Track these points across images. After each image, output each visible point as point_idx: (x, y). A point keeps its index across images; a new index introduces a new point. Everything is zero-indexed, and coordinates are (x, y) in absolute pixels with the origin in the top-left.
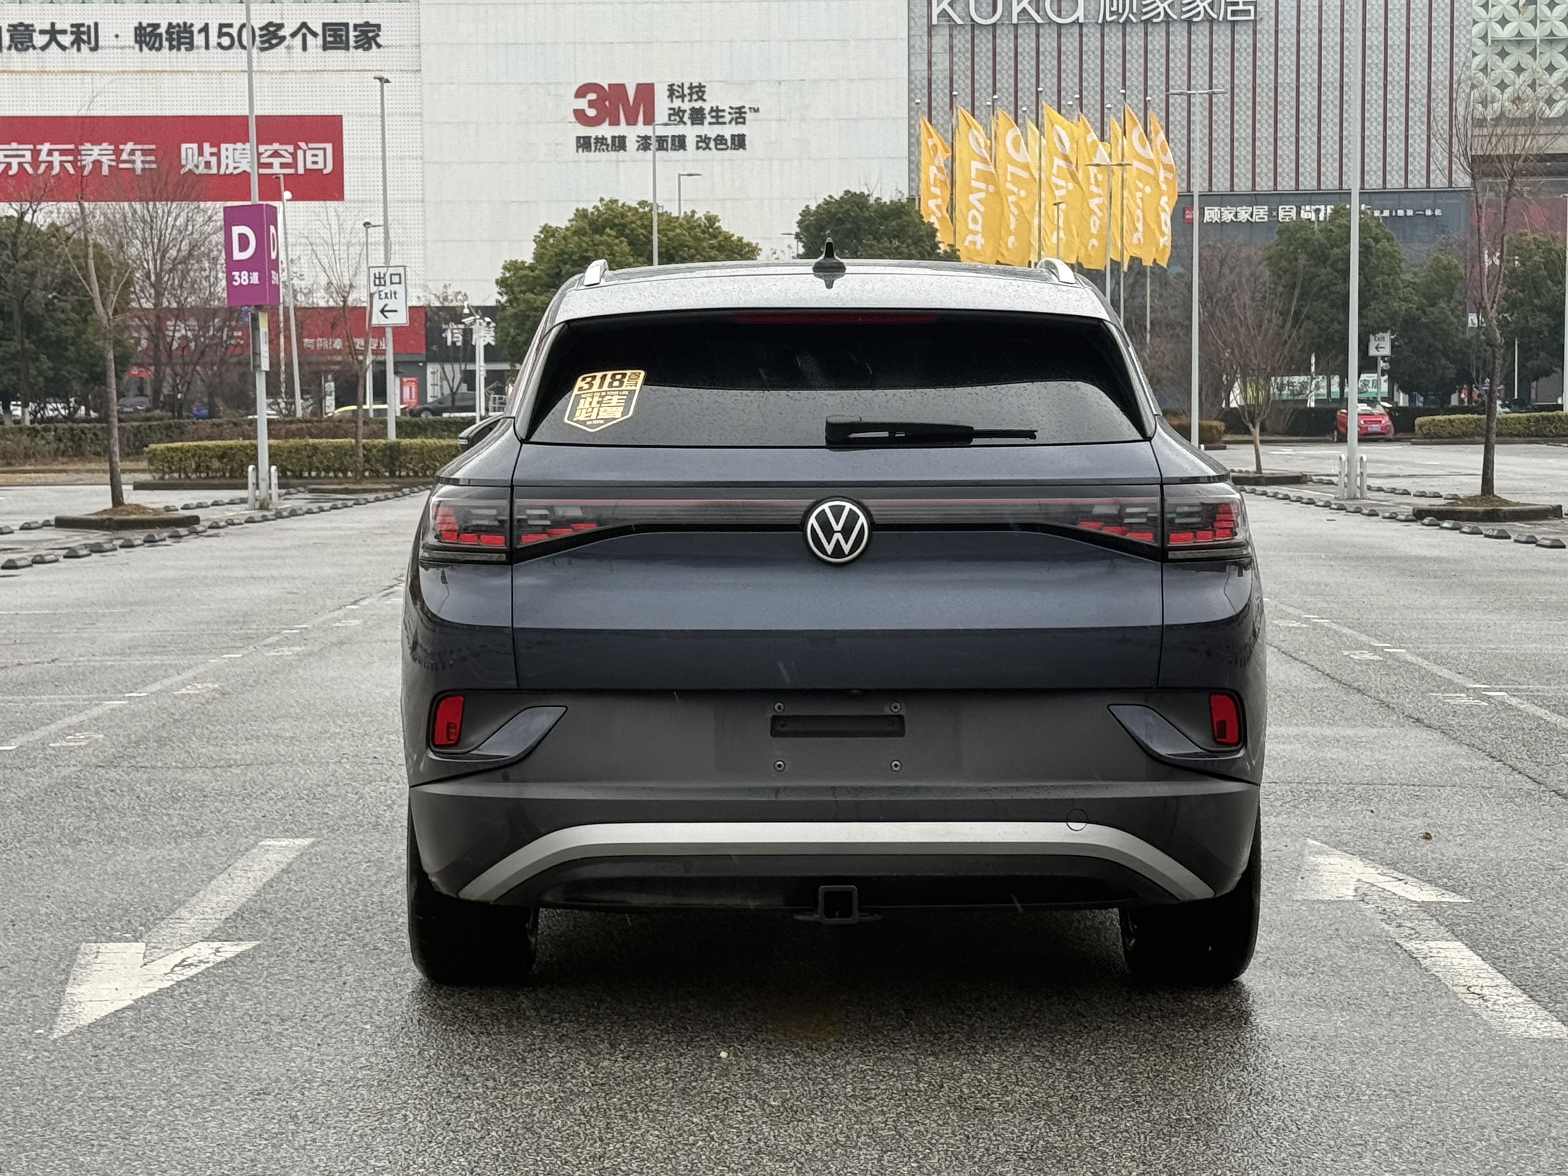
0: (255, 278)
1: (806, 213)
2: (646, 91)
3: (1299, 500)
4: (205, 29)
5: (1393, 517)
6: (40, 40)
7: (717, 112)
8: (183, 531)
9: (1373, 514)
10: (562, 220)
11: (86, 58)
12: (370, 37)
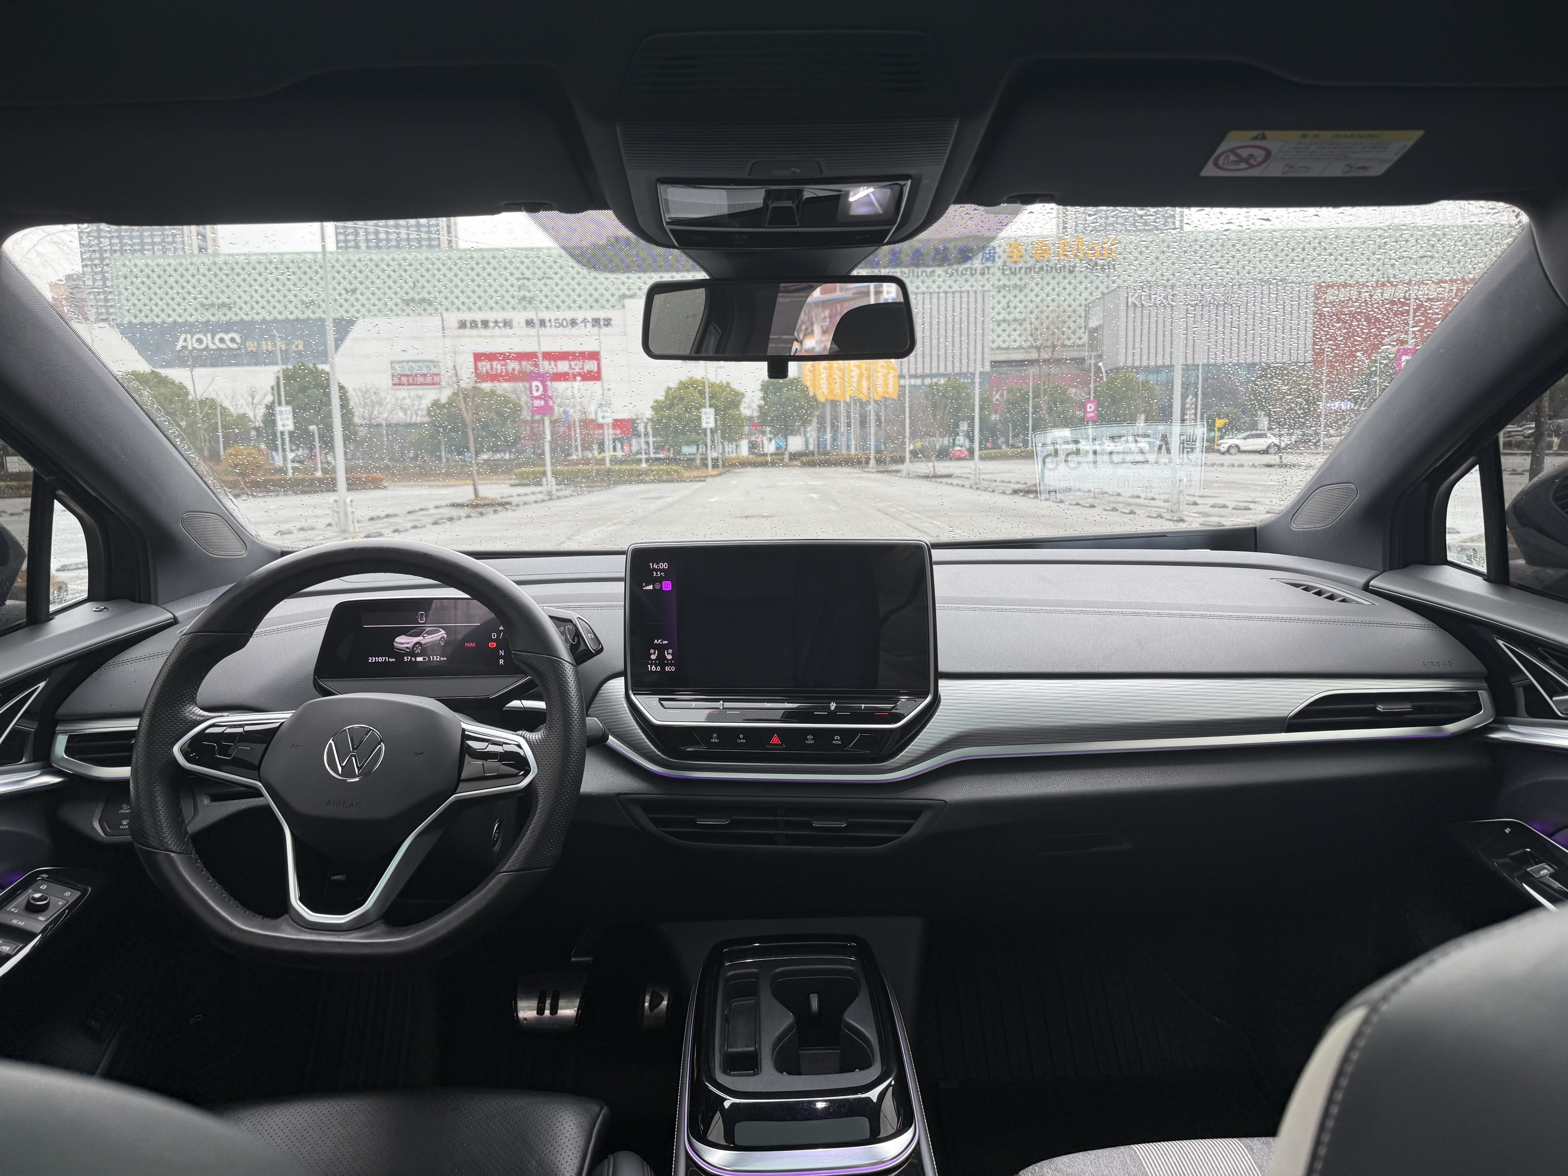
0: (542, 403)
1: (764, 382)
3: (958, 485)
4: (550, 321)
5: (1004, 493)
6: (491, 324)
8: (499, 508)
9: (993, 491)
10: (674, 384)
11: (508, 331)
12: (608, 322)
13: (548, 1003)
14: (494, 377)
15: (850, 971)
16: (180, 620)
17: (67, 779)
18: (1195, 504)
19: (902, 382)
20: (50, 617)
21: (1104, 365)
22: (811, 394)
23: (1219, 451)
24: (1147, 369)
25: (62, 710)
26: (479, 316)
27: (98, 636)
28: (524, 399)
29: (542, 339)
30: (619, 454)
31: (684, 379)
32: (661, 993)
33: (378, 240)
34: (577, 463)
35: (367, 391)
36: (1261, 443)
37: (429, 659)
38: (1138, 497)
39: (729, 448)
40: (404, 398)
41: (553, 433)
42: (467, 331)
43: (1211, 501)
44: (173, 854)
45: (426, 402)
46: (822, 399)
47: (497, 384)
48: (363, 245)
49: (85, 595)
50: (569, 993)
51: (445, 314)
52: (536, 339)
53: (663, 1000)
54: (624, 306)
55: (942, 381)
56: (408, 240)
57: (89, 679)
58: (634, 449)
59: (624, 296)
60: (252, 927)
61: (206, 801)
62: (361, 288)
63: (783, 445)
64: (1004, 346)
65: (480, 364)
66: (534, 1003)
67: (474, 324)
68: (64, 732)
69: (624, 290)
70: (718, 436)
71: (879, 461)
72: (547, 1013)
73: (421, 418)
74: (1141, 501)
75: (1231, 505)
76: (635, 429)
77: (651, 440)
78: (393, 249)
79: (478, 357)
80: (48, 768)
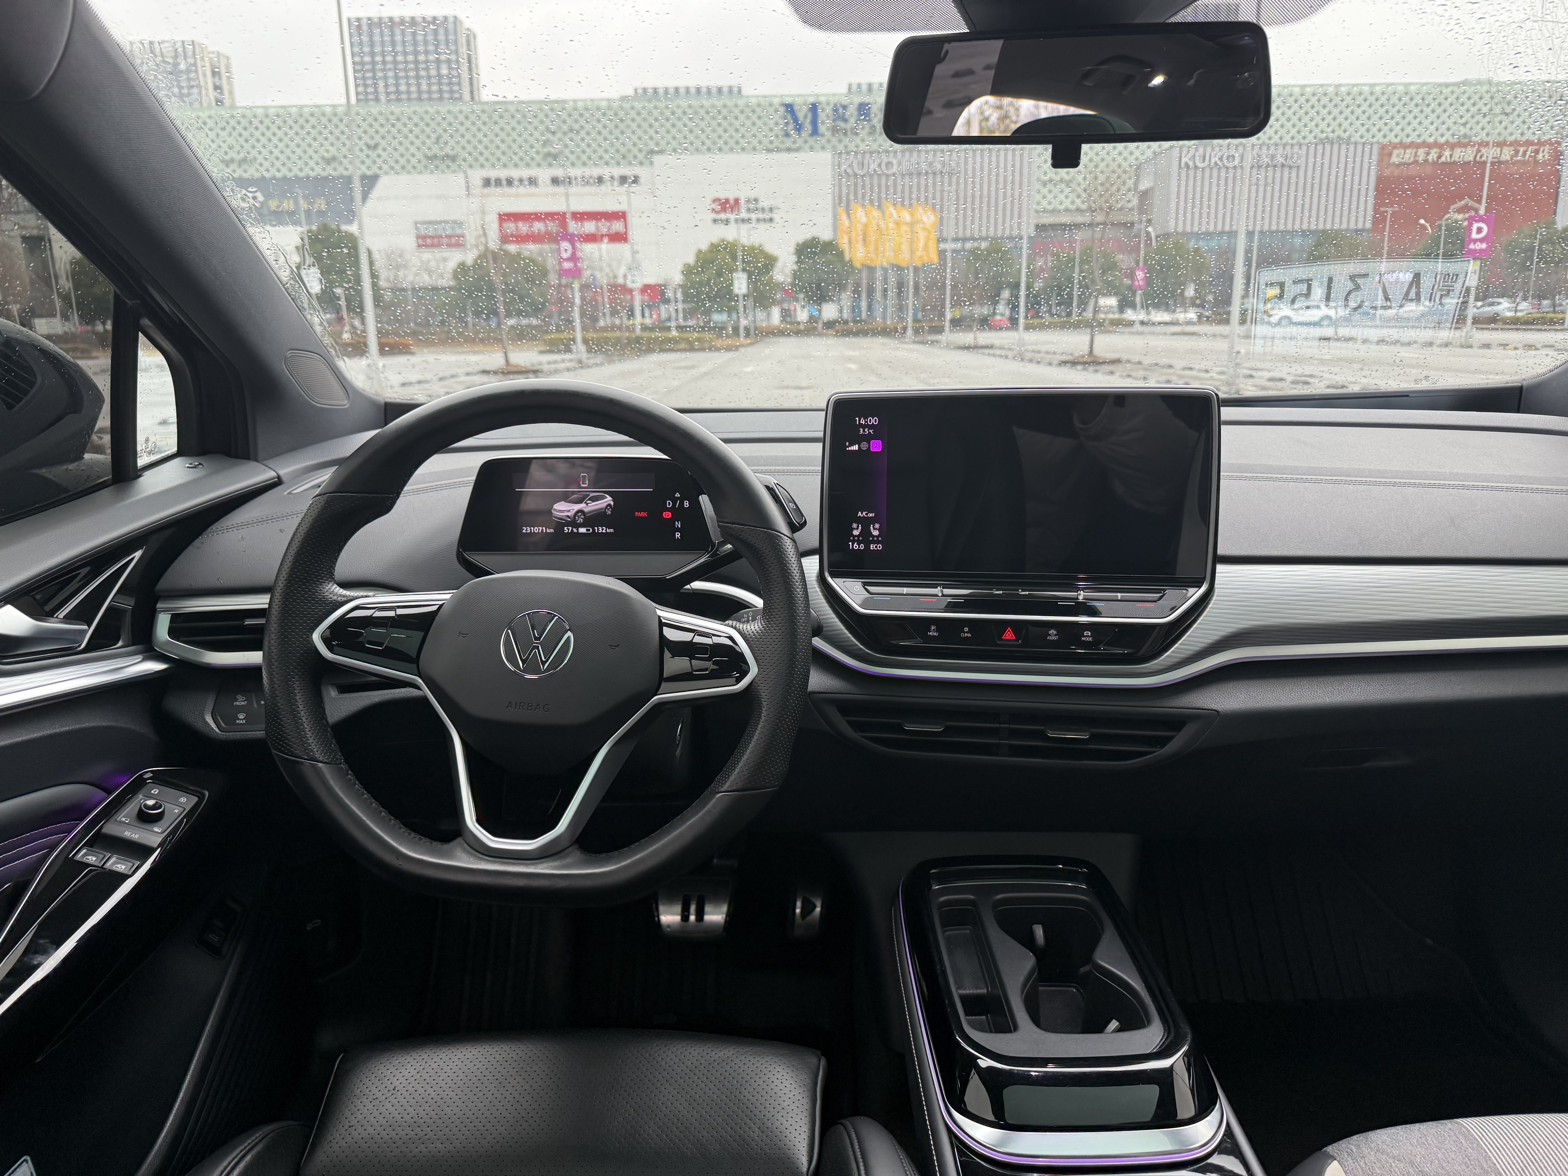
0: (571, 265)
1: (798, 245)
2: (737, 201)
3: (1001, 356)
4: (576, 178)
5: (1050, 364)
6: (516, 183)
7: (763, 210)
8: (531, 376)
9: (1039, 362)
10: (704, 246)
11: (533, 190)
12: (636, 180)
13: (693, 908)
14: (522, 239)
15: (1084, 901)
16: (284, 479)
17: (173, 665)
18: (1251, 376)
19: (942, 246)
20: (137, 473)
21: (1155, 229)
22: (847, 258)
23: (1269, 323)
24: (1197, 236)
25: (164, 584)
26: (503, 174)
27: (196, 497)
28: (551, 263)
29: (571, 199)
30: (648, 321)
31: (715, 240)
32: (813, 900)
33: (398, 92)
34: (604, 329)
35: (392, 253)
36: (1314, 315)
37: (594, 530)
38: (1191, 369)
39: (760, 315)
40: (429, 261)
41: (583, 298)
42: (492, 190)
43: (1267, 375)
44: (320, 765)
45: (452, 265)
46: (857, 264)
47: (523, 246)
48: (383, 97)
49: (174, 449)
50: (716, 899)
51: (469, 172)
52: (564, 198)
53: (815, 907)
54: (652, 163)
55: (984, 245)
56: (429, 92)
57: (190, 548)
58: (664, 315)
59: (652, 152)
60: (422, 854)
61: (333, 693)
62: (383, 143)
63: (816, 313)
64: (1050, 208)
65: (505, 225)
66: (678, 908)
67: (498, 182)
68: (165, 610)
69: (652, 145)
70: (750, 303)
71: (916, 331)
72: (692, 918)
73: (447, 281)
74: (1194, 373)
75: (1290, 378)
76: (663, 293)
77: (680, 306)
78: (414, 102)
79: (505, 218)
80: (151, 652)
